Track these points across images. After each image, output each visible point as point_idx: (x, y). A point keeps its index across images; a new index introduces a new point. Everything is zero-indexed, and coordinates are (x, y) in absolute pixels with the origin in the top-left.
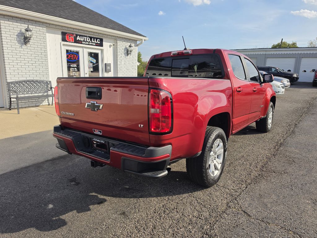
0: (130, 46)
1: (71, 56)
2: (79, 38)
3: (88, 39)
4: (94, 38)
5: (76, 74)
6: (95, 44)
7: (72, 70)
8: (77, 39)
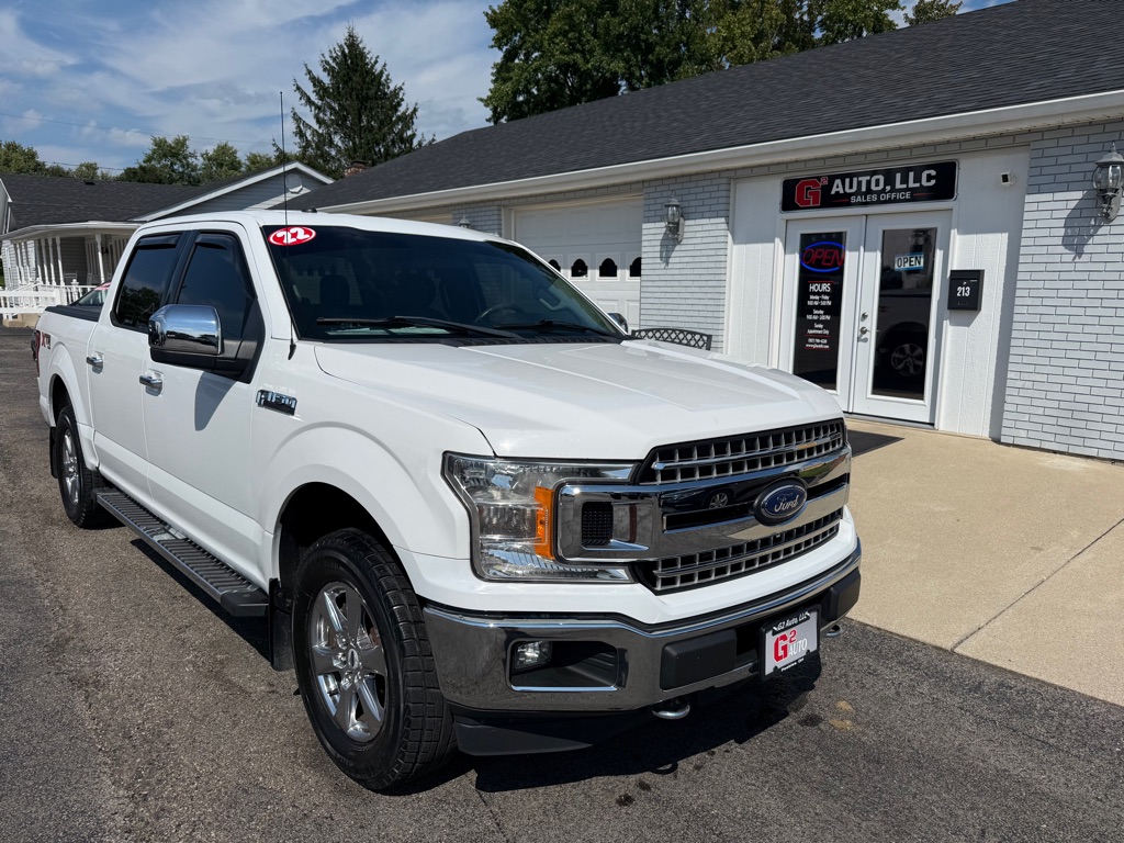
1: (820, 253)
2: (840, 185)
3: (877, 182)
4: (905, 172)
5: (823, 318)
6: (908, 195)
7: (813, 301)
8: (833, 192)
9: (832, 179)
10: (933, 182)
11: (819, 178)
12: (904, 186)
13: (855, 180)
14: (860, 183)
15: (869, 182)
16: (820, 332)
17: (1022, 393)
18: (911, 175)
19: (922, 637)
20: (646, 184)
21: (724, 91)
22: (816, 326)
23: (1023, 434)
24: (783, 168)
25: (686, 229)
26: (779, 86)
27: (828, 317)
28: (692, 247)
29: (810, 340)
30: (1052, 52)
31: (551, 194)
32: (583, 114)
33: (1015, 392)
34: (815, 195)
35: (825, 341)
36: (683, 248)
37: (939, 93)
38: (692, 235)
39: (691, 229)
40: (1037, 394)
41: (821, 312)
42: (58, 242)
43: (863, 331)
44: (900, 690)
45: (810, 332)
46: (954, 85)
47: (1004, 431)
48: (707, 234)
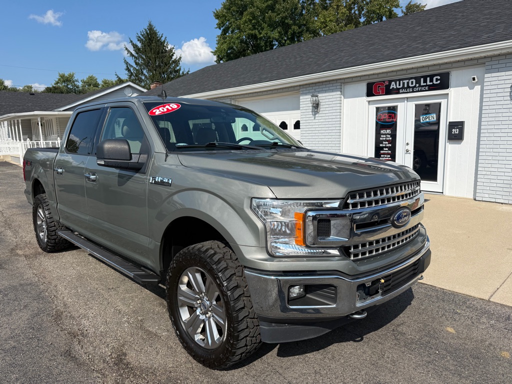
1: (385, 116)
2: (394, 85)
3: (412, 82)
5: (388, 145)
6: (427, 88)
7: (383, 138)
8: (391, 88)
9: (390, 82)
10: (439, 82)
11: (384, 82)
12: (425, 84)
13: (401, 82)
14: (404, 83)
15: (408, 83)
16: (386, 152)
17: (486, 177)
18: (428, 79)
19: (473, 294)
20: (301, 87)
21: (330, 44)
22: (385, 149)
23: (487, 195)
24: (367, 77)
25: (321, 107)
26: (357, 41)
27: (390, 145)
28: (324, 115)
29: (382, 156)
30: (488, 22)
31: (256, 92)
32: (264, 57)
33: (482, 177)
34: (382, 89)
35: (389, 156)
36: (320, 115)
37: (439, 42)
38: (324, 109)
39: (323, 106)
40: (493, 177)
41: (387, 143)
42: (20, 121)
43: (407, 151)
44: (473, 321)
45: (382, 152)
46: (444, 38)
47: (477, 195)
48: (331, 109)
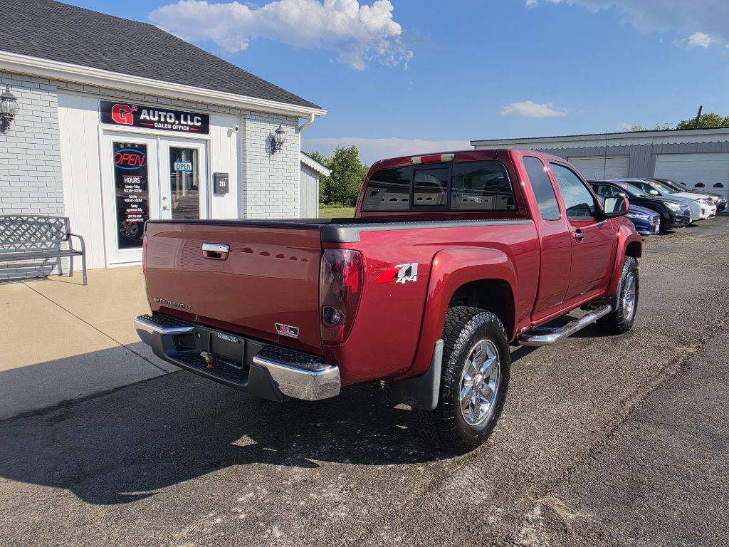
0: (278, 132)
1: (126, 157)
2: (146, 113)
3: (170, 117)
4: (186, 115)
5: (137, 201)
6: (188, 128)
7: (128, 189)
8: (142, 118)
9: (140, 109)
10: (199, 124)
11: (131, 106)
12: (185, 123)
13: (156, 112)
14: (159, 116)
15: (165, 116)
16: (136, 210)
18: (189, 117)
22: (133, 206)
29: (129, 216)
34: (128, 117)
35: (140, 216)
41: (135, 197)
43: (165, 208)
45: (128, 210)
